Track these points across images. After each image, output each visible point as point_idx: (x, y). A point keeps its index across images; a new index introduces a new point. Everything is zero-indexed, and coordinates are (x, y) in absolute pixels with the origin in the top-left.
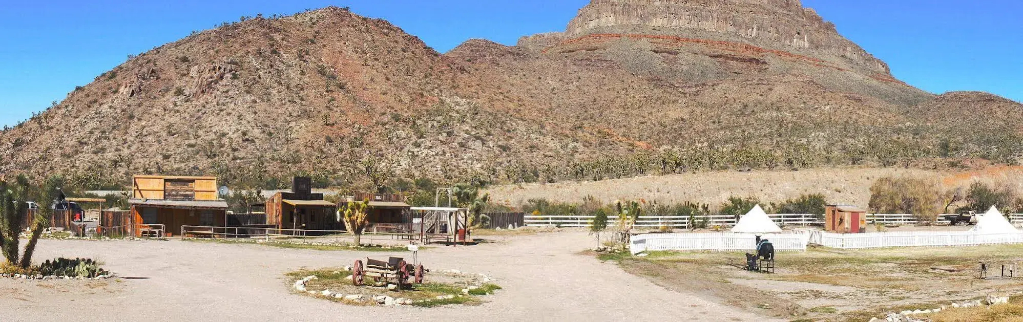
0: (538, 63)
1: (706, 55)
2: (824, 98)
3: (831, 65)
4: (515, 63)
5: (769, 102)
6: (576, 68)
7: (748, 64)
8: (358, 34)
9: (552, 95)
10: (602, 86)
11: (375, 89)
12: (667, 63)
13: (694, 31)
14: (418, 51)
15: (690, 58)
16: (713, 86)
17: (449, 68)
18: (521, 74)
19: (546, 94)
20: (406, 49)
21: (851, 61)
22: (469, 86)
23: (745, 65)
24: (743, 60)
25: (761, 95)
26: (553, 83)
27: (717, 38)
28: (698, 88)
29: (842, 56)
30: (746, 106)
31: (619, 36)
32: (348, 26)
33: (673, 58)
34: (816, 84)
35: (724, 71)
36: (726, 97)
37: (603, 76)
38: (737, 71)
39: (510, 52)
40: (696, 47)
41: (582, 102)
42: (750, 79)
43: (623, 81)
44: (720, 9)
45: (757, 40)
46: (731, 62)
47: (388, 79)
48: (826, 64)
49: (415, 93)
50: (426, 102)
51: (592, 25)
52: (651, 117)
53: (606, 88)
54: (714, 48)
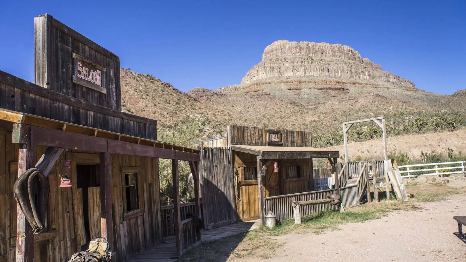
0: (231, 98)
1: (316, 89)
2: (387, 103)
3: (383, 86)
4: (219, 99)
5: (357, 108)
6: (252, 100)
7: (338, 91)
8: (136, 82)
9: (241, 115)
10: (267, 108)
11: (149, 111)
12: (296, 95)
13: (308, 77)
14: (170, 91)
15: (307, 91)
16: (324, 103)
17: (188, 99)
18: (223, 105)
19: (238, 114)
20: (164, 90)
21: (393, 83)
22: (201, 109)
23: (337, 92)
24: (336, 89)
25: (352, 105)
26: (241, 109)
27: (320, 79)
28: (316, 105)
29: (388, 81)
30: (345, 112)
31: (270, 83)
32: (131, 78)
33: (299, 92)
34: (381, 96)
35: (327, 96)
36: (333, 108)
37: (267, 103)
38: (333, 95)
39: (216, 94)
40: (311, 85)
41: (257, 117)
42: (344, 98)
43: (277, 105)
44: (319, 64)
45: (341, 78)
46: (330, 91)
47: (155, 105)
48: (379, 86)
49: (172, 112)
50: (179, 117)
51: (255, 79)
52: (297, 122)
53: (269, 109)
54: (319, 85)
